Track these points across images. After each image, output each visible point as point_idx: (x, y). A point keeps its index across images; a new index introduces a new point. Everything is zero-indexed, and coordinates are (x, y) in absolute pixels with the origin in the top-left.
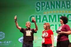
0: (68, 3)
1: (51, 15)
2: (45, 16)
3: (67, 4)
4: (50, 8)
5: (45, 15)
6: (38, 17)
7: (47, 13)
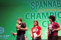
0: (59, 2)
1: (44, 13)
2: (39, 14)
3: (58, 4)
4: (43, 7)
5: (39, 12)
6: (33, 15)
7: (41, 11)
